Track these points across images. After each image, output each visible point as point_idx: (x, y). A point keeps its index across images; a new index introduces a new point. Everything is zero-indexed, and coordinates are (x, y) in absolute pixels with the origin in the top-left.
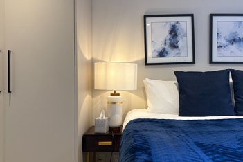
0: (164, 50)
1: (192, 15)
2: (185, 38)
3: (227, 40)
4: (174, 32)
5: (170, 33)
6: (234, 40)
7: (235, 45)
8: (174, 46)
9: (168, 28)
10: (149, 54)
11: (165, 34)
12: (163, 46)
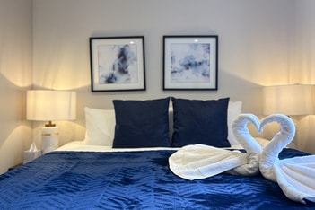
0: (113, 75)
1: (143, 37)
2: (135, 63)
3: (182, 65)
4: (123, 55)
5: (119, 57)
6: (190, 64)
7: (191, 70)
8: (123, 71)
9: (117, 52)
10: (96, 80)
11: (113, 58)
12: (112, 71)
